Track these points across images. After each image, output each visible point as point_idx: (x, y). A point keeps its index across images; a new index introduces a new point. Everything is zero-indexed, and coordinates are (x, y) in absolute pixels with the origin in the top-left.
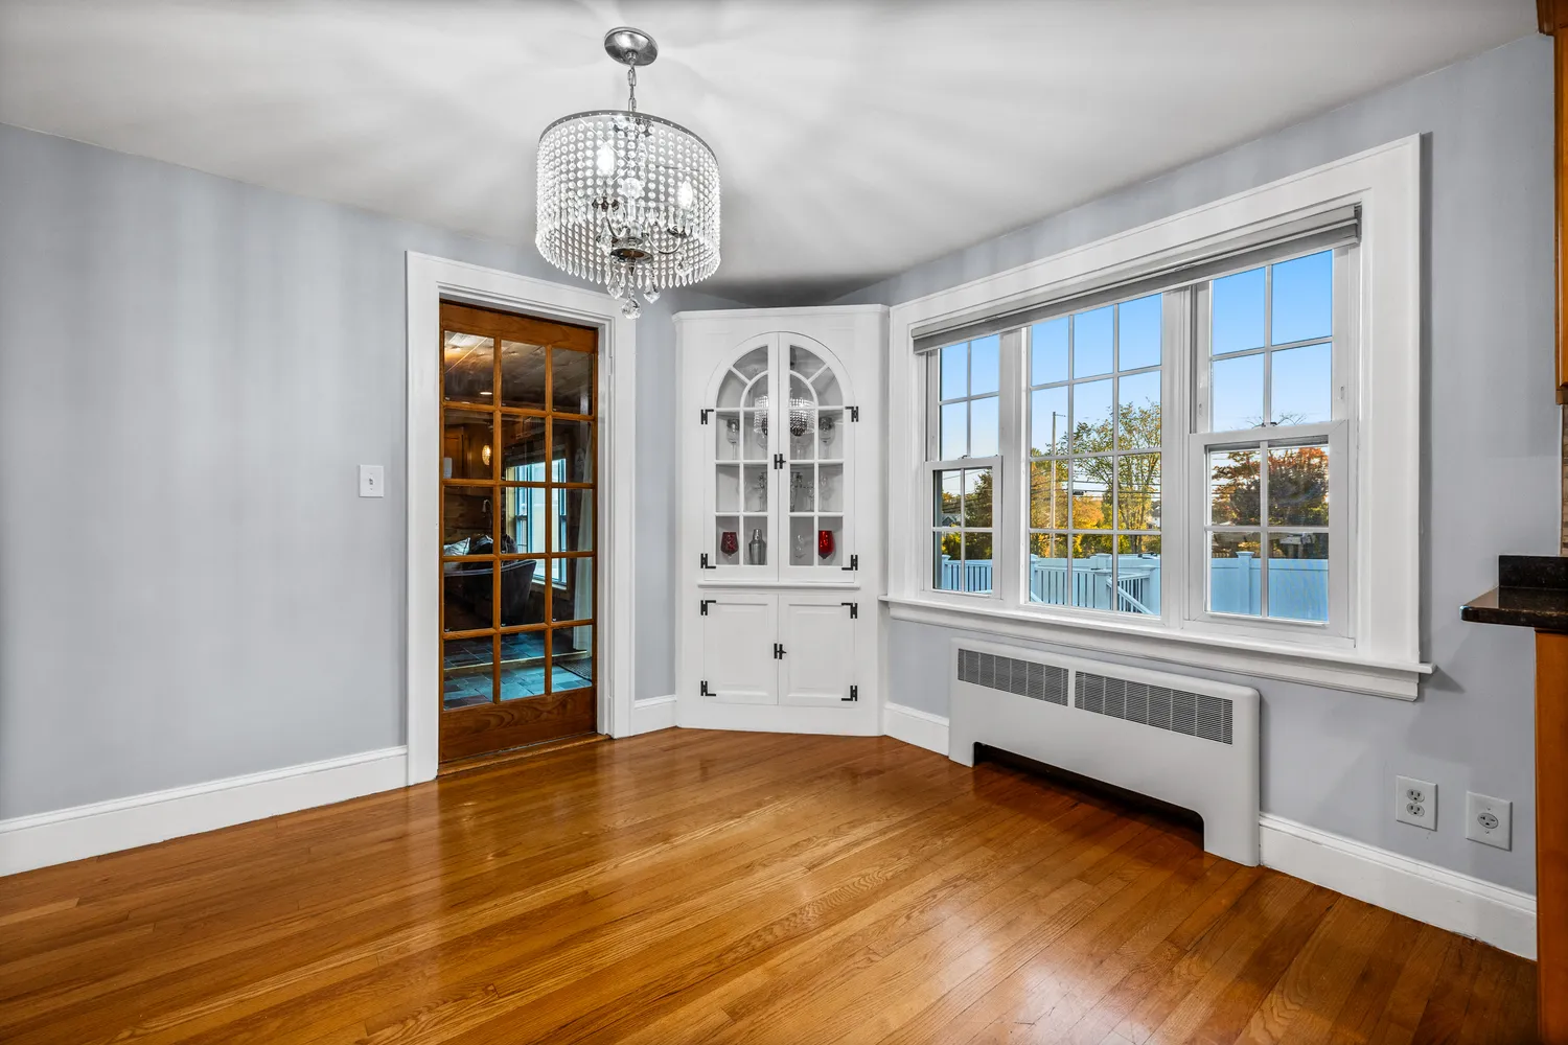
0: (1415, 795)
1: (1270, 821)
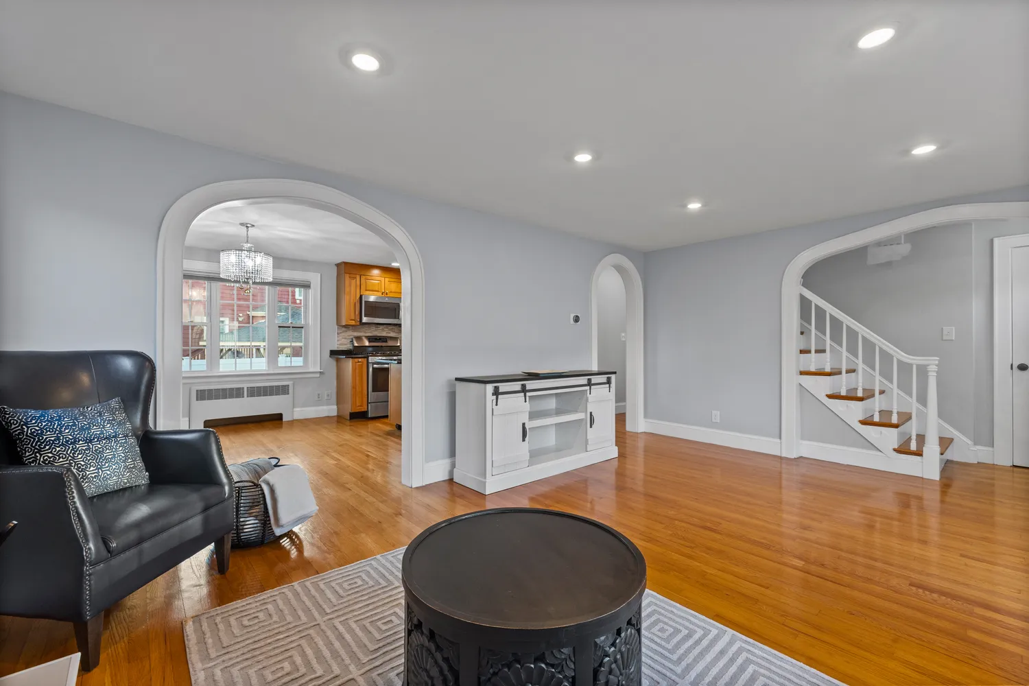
0: (319, 395)
1: (295, 409)
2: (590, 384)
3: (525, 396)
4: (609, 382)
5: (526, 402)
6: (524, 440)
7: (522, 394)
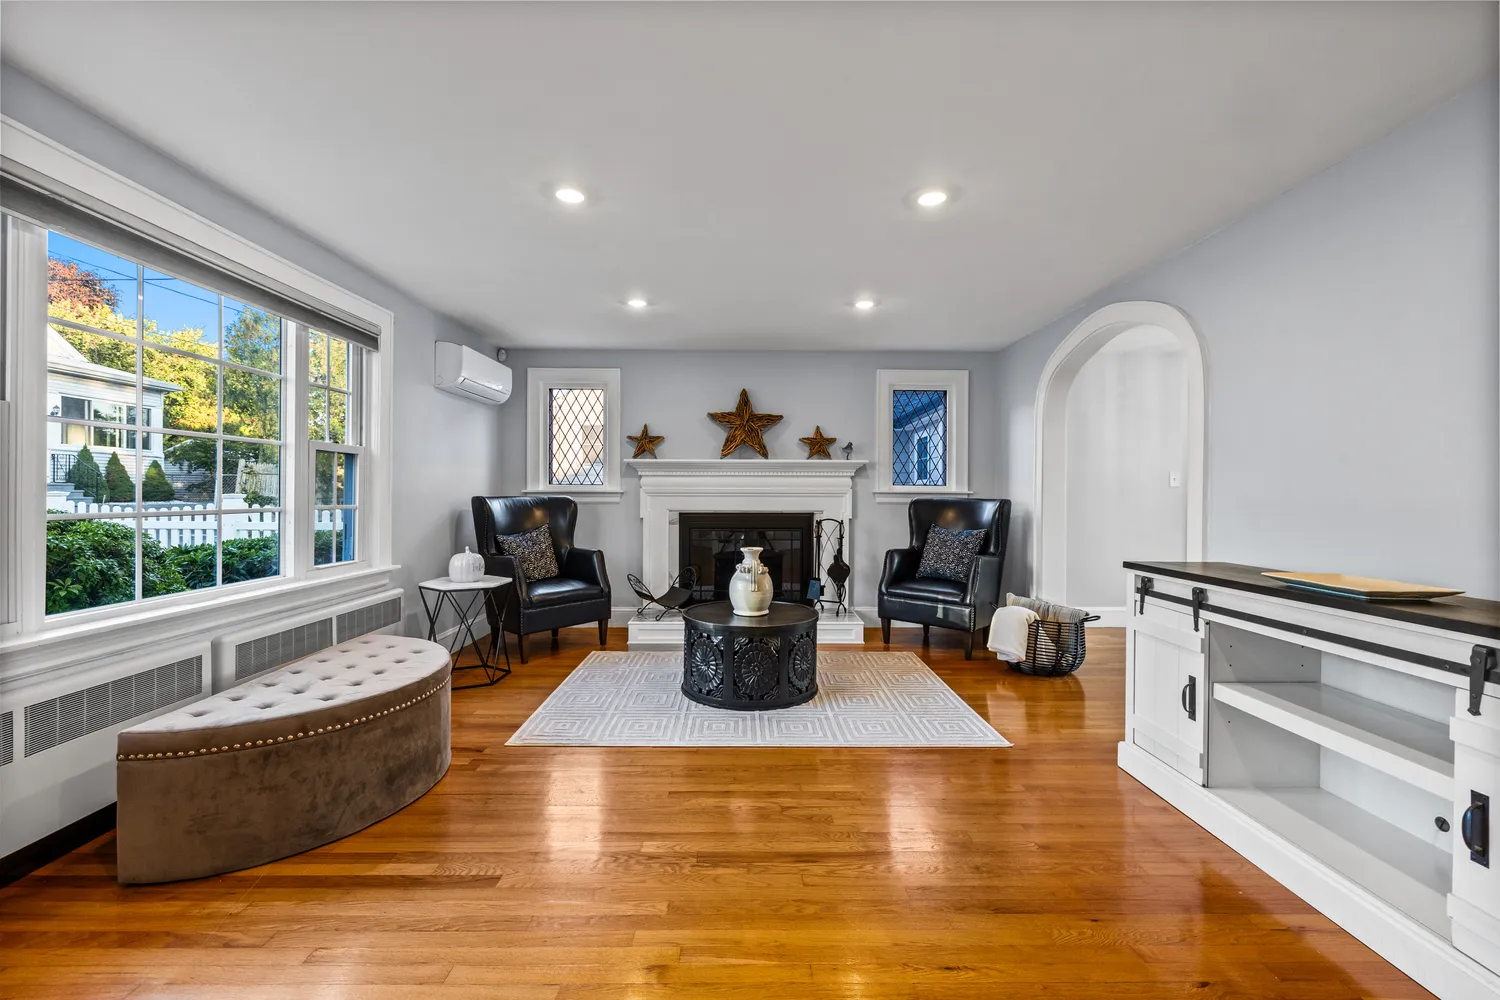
2: (1483, 667)
3: (1196, 616)
5: (1197, 629)
6: (1192, 715)
7: (1190, 610)
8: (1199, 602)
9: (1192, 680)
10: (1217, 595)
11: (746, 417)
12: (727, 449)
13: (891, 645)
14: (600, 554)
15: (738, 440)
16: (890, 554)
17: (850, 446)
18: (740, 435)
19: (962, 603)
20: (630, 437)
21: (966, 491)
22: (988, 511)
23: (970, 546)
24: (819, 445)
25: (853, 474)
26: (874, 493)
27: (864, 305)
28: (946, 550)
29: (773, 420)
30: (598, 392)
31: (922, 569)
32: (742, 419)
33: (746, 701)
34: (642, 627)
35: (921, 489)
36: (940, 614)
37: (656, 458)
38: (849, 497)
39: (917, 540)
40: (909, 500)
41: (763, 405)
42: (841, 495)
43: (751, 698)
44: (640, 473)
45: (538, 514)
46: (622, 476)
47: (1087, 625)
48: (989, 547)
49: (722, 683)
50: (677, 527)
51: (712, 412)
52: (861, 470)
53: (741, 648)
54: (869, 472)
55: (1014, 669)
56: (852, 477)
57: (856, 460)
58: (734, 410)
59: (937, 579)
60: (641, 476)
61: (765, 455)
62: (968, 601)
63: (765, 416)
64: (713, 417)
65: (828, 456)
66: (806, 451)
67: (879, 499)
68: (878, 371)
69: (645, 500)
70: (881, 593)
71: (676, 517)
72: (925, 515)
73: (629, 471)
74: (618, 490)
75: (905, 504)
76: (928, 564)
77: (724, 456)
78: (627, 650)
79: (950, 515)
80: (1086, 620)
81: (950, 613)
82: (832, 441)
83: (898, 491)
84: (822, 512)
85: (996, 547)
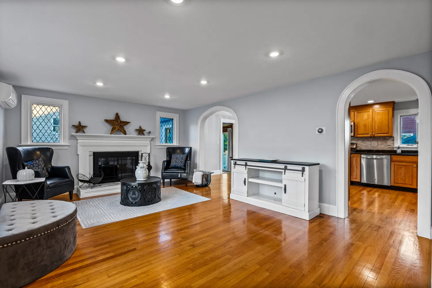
2: (286, 169)
3: (246, 167)
4: (303, 170)
5: (246, 170)
6: (245, 185)
7: (245, 166)
8: (246, 165)
9: (245, 179)
10: (249, 163)
11: (119, 122)
12: (113, 131)
13: (165, 186)
14: (68, 168)
15: (117, 129)
16: (164, 162)
17: (150, 132)
18: (117, 127)
19: (185, 173)
20: (73, 126)
21: (178, 145)
22: (187, 150)
23: (184, 159)
24: (140, 131)
25: (150, 140)
26: (156, 145)
27: (167, 96)
28: (177, 160)
29: (127, 123)
30: (57, 108)
31: (171, 165)
32: (118, 122)
33: (147, 203)
34: (85, 192)
35: (169, 145)
36: (179, 176)
37: (85, 133)
38: (149, 147)
39: (169, 158)
40: (166, 147)
41: (123, 118)
42: (146, 146)
43: (149, 202)
44: (77, 138)
45: (38, 153)
46: (69, 139)
47: (211, 174)
48: (188, 159)
49: (140, 199)
50: (92, 157)
51: (107, 119)
52: (152, 139)
53: (146, 189)
54: (154, 139)
55: (198, 186)
56: (150, 141)
57: (151, 136)
58: (114, 119)
59: (176, 167)
60: (78, 140)
61: (125, 134)
62: (186, 172)
63: (125, 122)
64: (107, 121)
65: (144, 135)
66: (137, 133)
67: (157, 147)
68: (157, 112)
69: (79, 148)
70: (162, 172)
71: (92, 154)
72: (171, 151)
73: (72, 137)
74: (68, 144)
75: (165, 148)
76: (173, 163)
77: (111, 134)
78: (80, 200)
79: (178, 151)
80: (211, 173)
81: (182, 175)
82: (144, 130)
83: (164, 145)
84: (141, 151)
85: (189, 159)
